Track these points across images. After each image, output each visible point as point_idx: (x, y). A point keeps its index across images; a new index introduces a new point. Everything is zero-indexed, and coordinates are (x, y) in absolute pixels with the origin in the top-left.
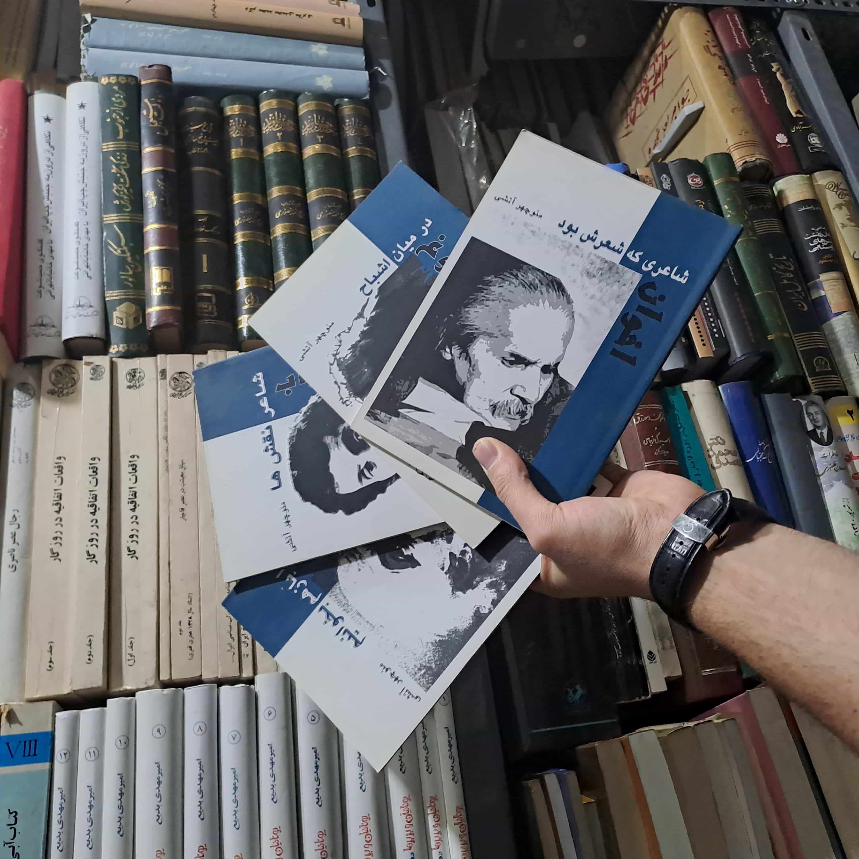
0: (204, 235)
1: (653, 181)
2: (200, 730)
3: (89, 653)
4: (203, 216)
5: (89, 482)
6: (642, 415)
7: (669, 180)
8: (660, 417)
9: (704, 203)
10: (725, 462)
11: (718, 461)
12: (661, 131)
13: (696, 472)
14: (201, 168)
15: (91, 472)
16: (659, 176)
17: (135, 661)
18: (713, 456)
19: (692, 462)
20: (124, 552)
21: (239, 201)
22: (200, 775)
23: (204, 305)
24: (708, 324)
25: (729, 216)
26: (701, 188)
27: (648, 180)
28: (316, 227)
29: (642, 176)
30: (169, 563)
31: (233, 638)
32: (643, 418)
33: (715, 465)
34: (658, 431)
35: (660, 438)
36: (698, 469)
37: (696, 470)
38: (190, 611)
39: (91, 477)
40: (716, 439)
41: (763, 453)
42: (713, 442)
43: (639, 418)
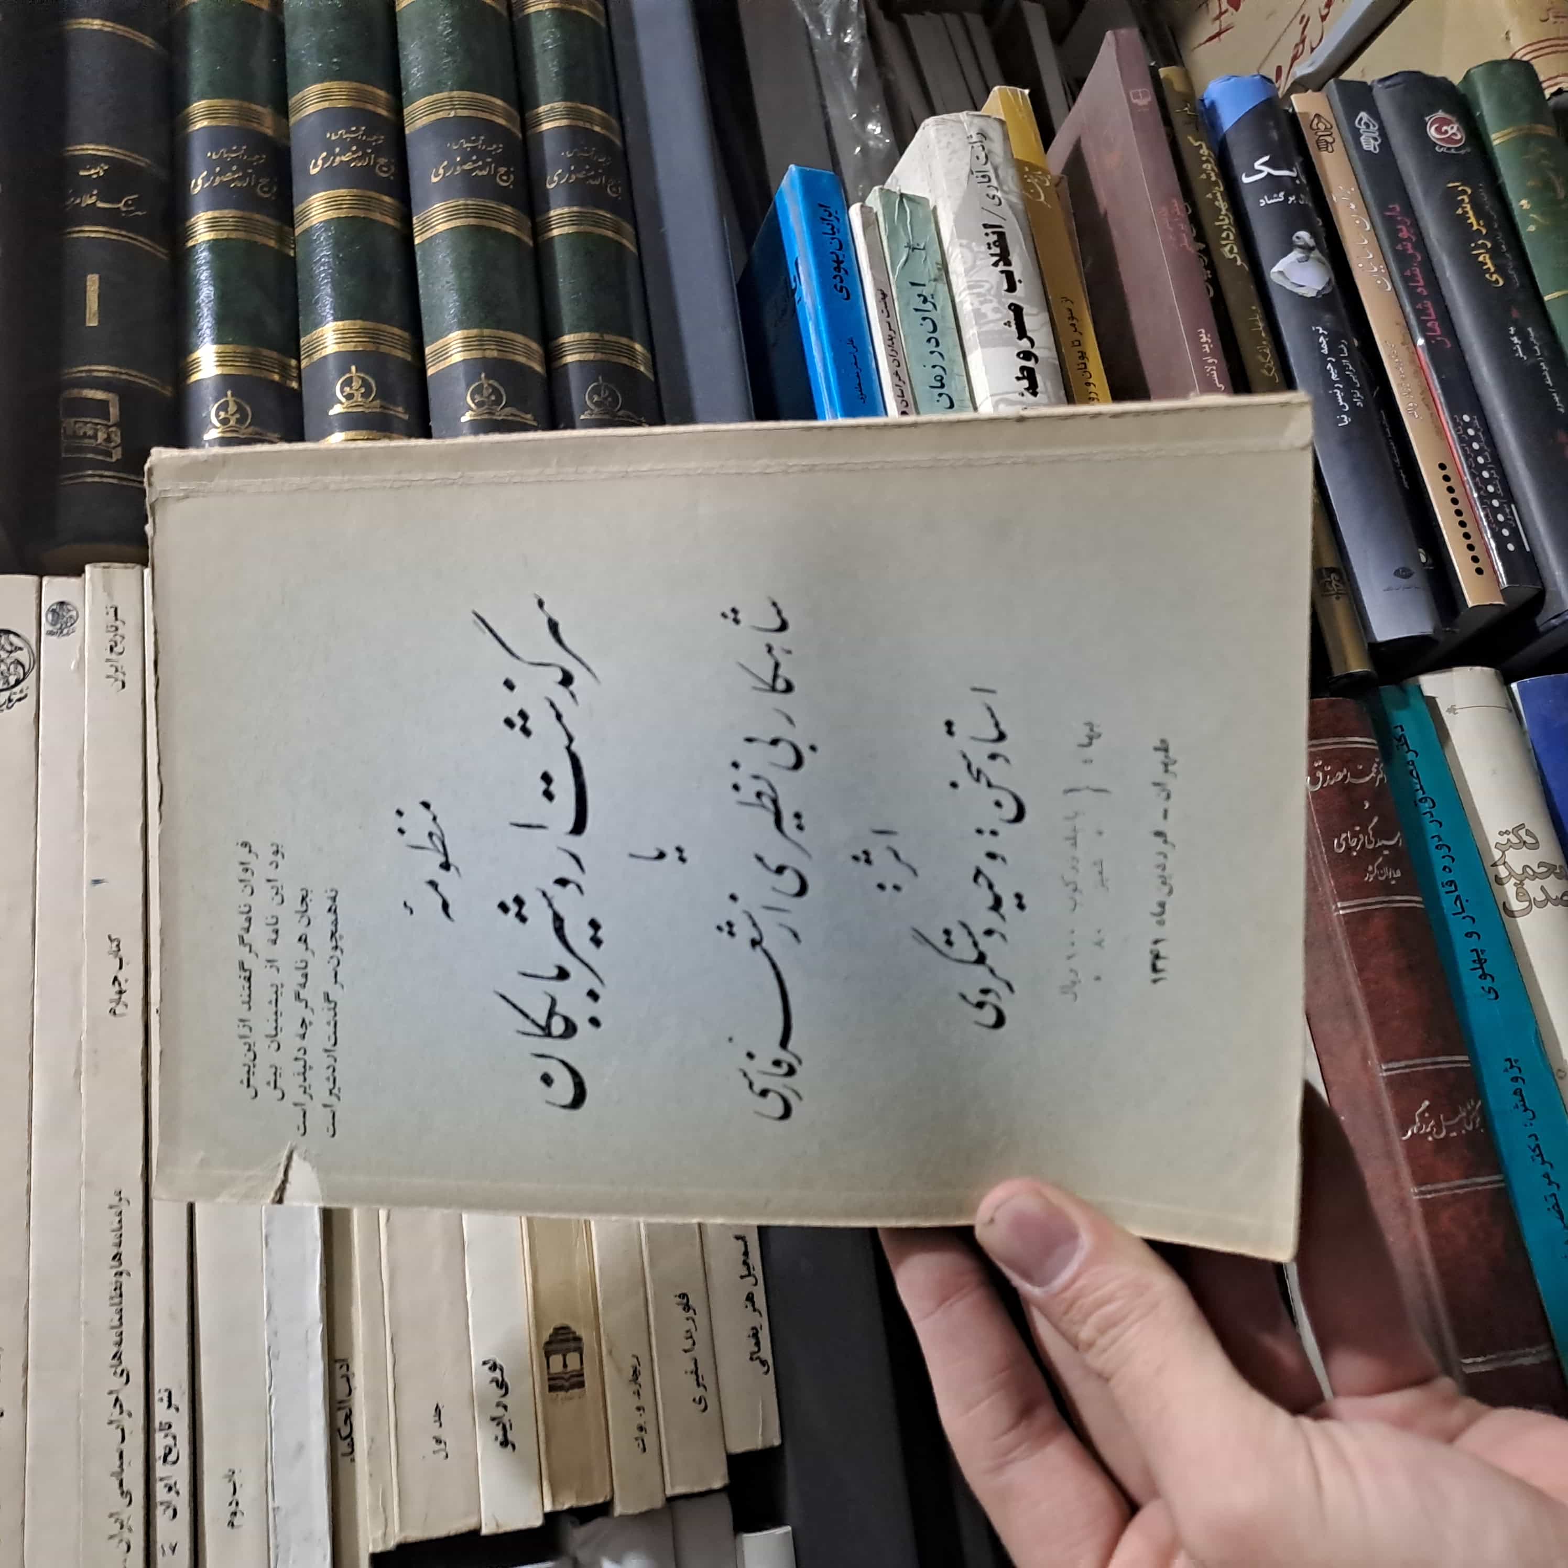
0: (96, 216)
1: (1335, 130)
4: (95, 160)
6: (1329, 768)
7: (1374, 128)
8: (1375, 774)
9: (1469, 191)
10: (1541, 897)
11: (1521, 894)
12: (1315, 20)
13: (1468, 926)
14: (96, 24)
16: (1351, 116)
18: (1508, 878)
19: (1458, 898)
21: (205, 123)
23: (86, 426)
24: (1487, 516)
25: (1532, 228)
26: (1463, 152)
27: (1321, 126)
28: (427, 204)
29: (1306, 114)
31: (126, 1494)
32: (1333, 774)
33: (1516, 905)
34: (1369, 813)
35: (1380, 833)
36: (1472, 919)
37: (1468, 922)
40: (1515, 831)
42: (1509, 840)
43: (1320, 775)
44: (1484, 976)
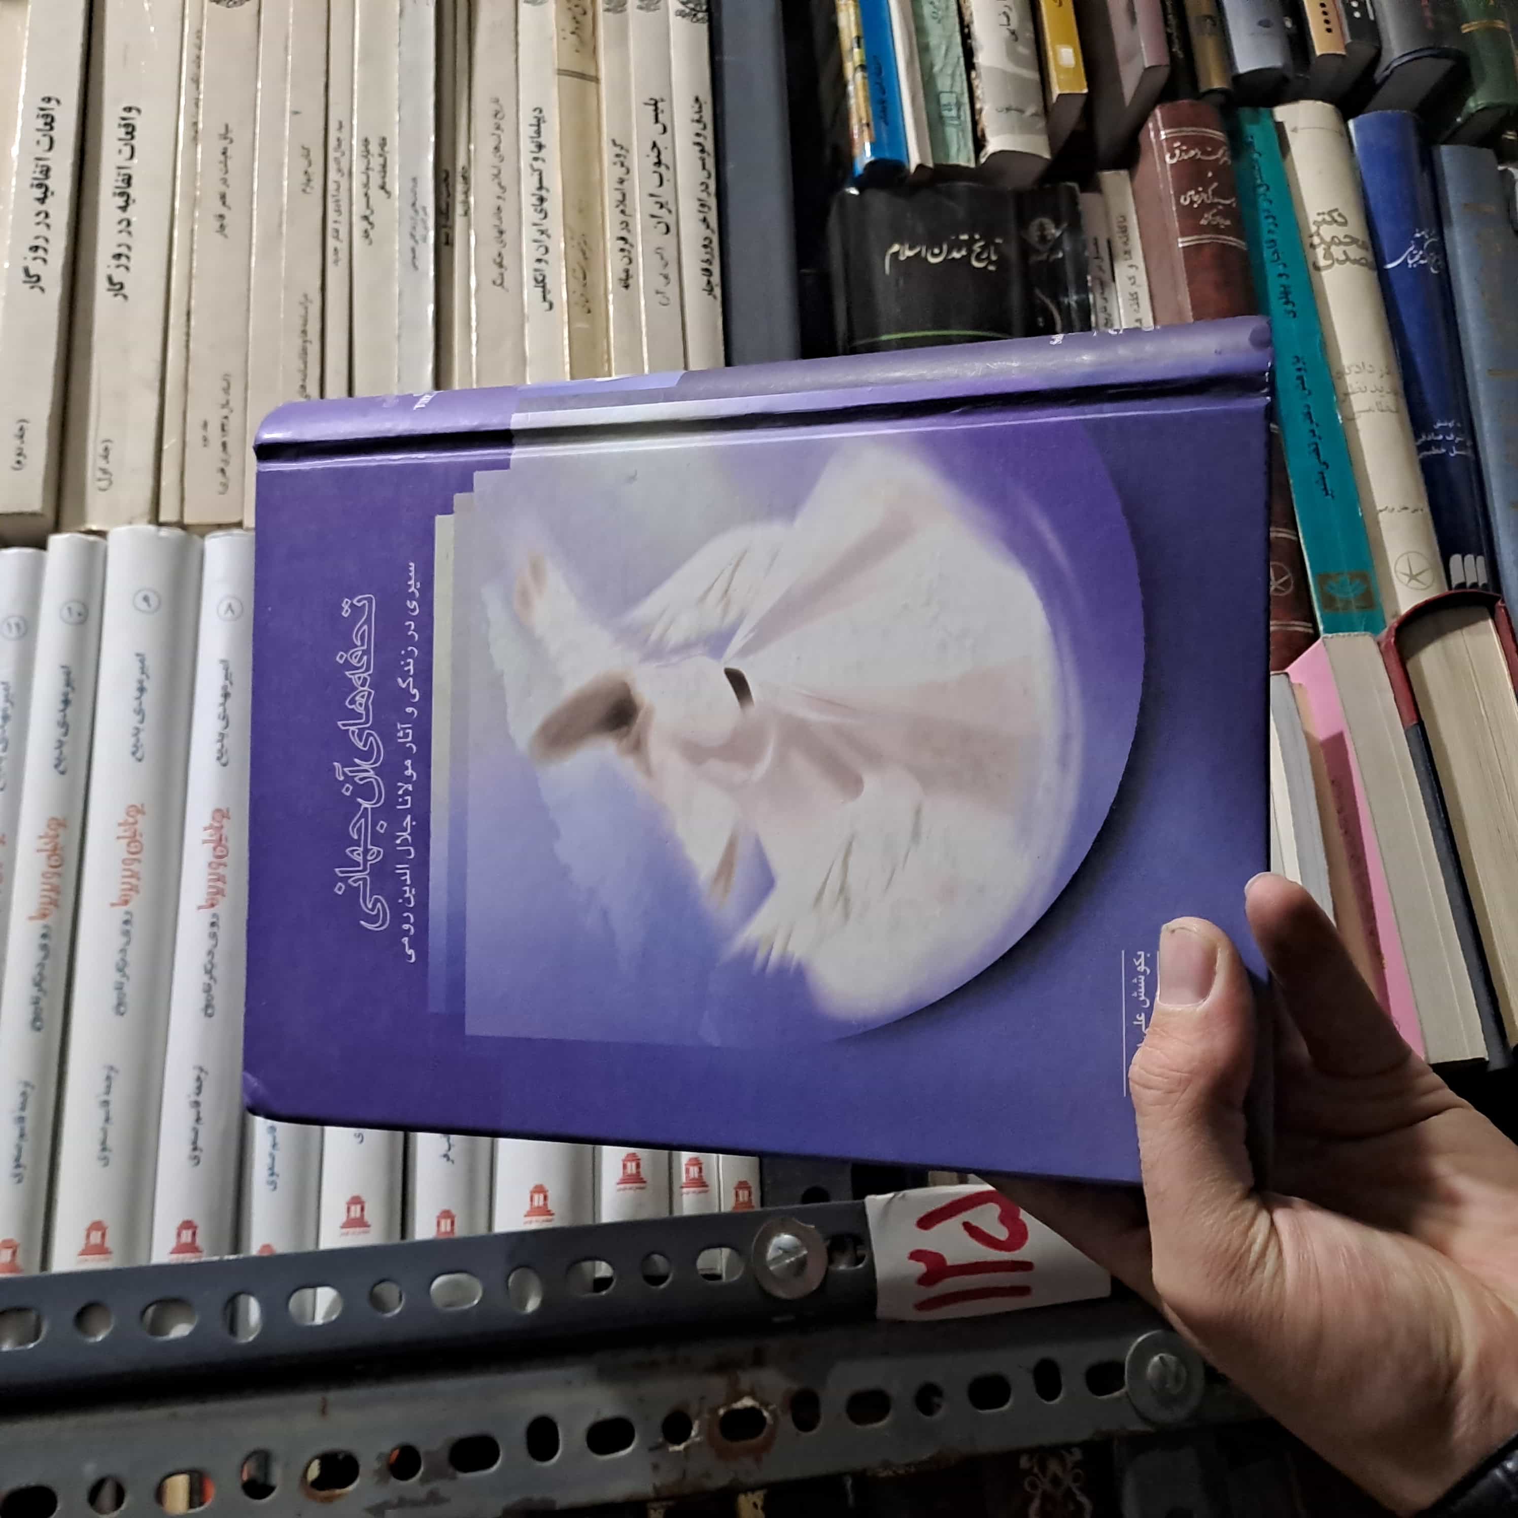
2: (230, 612)
3: (18, 452)
5: (35, 143)
6: (1184, 148)
10: (1343, 257)
11: (1328, 255)
13: (1281, 270)
15: (40, 123)
17: (111, 483)
18: (1320, 244)
19: (1275, 252)
20: (101, 284)
22: (225, 688)
30: (188, 314)
32: (1187, 151)
33: (1322, 262)
34: (1212, 180)
35: (1215, 193)
36: (1285, 265)
37: (1281, 267)
38: (226, 404)
39: (40, 133)
40: (1330, 214)
41: (1421, 253)
42: (1324, 220)
43: (1177, 152)
44: (1287, 303)
